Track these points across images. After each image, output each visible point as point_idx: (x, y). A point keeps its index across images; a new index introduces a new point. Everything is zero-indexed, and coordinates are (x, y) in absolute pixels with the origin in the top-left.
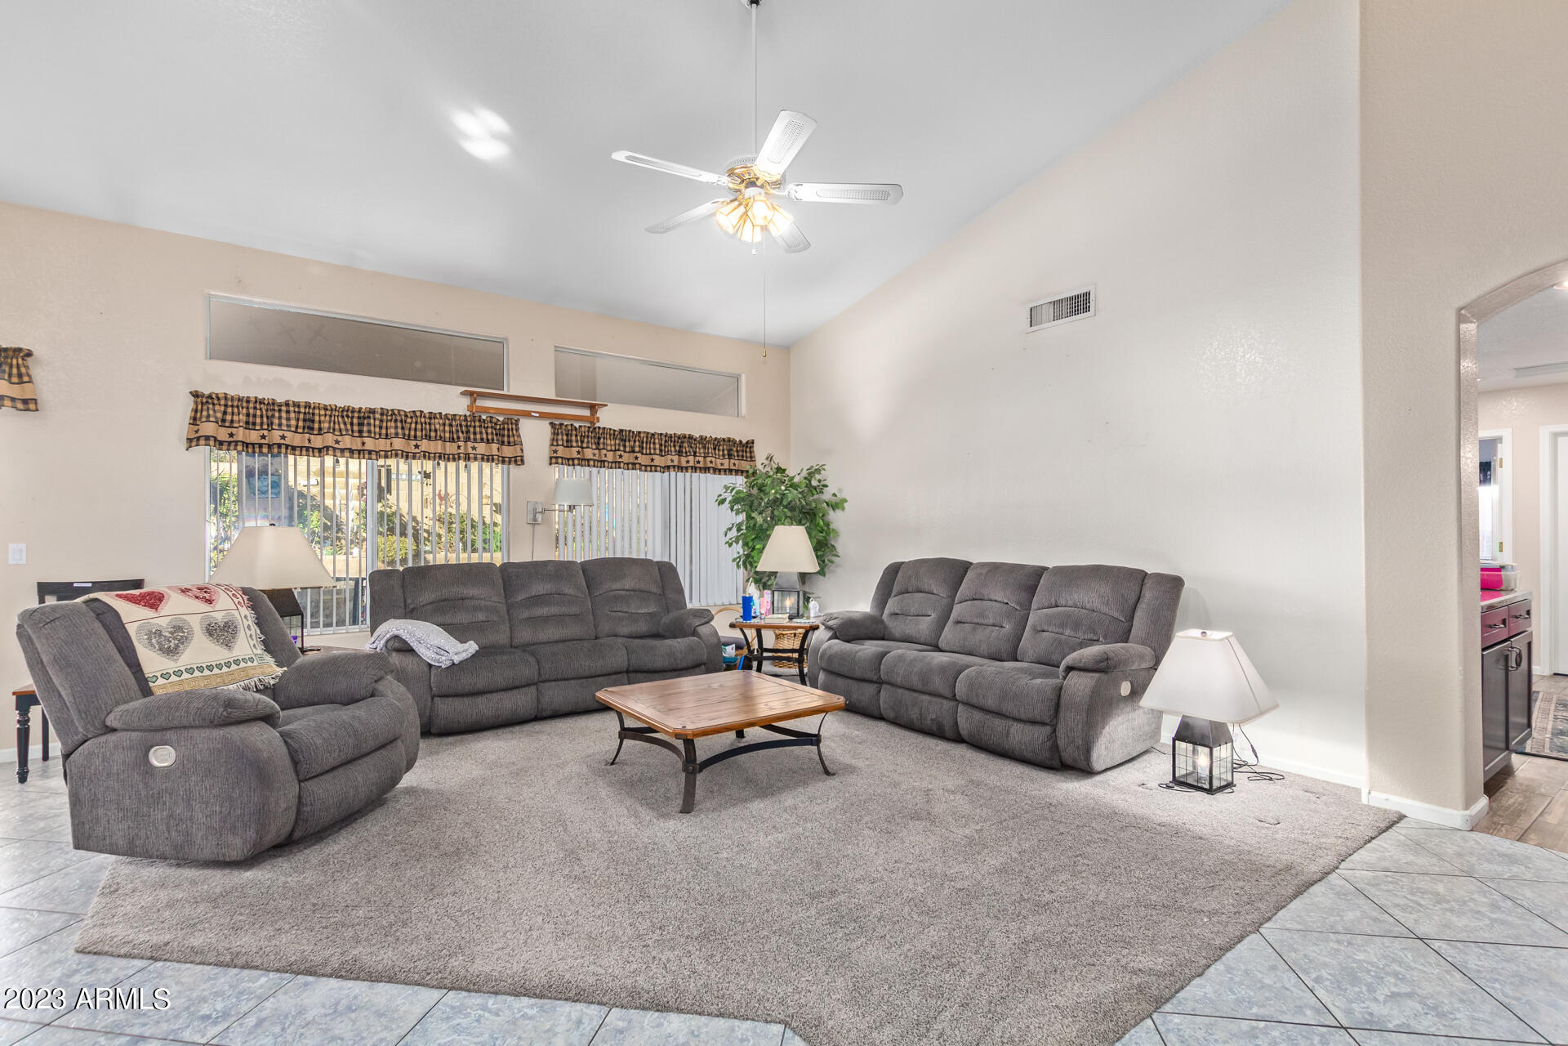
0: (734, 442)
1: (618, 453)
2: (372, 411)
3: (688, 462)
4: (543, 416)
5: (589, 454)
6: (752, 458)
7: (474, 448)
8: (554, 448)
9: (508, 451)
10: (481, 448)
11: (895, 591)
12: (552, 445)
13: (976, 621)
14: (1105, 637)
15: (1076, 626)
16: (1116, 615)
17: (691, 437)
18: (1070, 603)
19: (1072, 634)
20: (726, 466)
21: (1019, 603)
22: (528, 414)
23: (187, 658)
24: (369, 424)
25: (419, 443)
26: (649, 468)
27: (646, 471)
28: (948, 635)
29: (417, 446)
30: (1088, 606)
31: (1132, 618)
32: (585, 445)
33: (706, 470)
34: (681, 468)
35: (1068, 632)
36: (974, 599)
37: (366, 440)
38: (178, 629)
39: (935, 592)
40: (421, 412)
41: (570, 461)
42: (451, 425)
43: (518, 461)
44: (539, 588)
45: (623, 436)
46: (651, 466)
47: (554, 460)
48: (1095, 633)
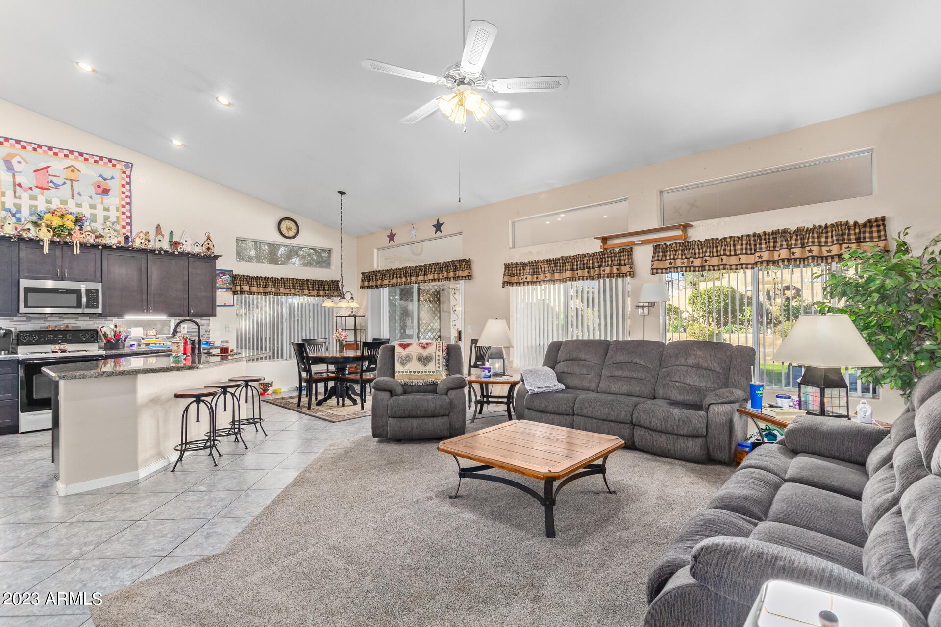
0: (847, 224)
1: (704, 258)
4: (644, 242)
5: (679, 263)
6: (880, 238)
9: (624, 269)
10: (608, 270)
12: (653, 261)
22: (639, 242)
23: (408, 367)
32: (676, 257)
38: (408, 356)
41: (665, 270)
42: (592, 259)
43: (632, 274)
44: (622, 358)
47: (653, 272)
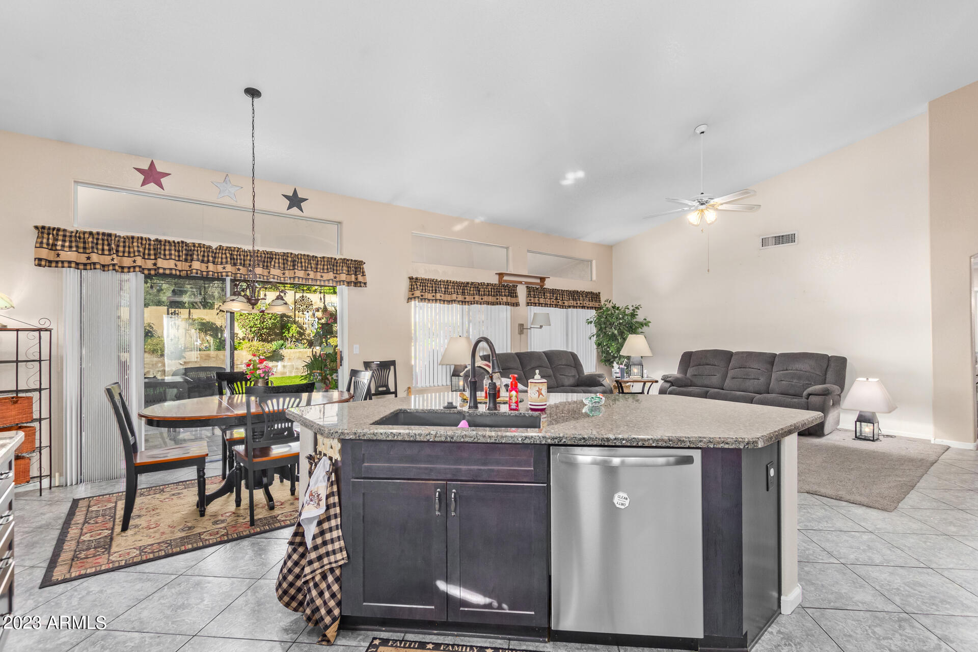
0: (594, 293)
1: (552, 300)
2: (468, 283)
3: (577, 304)
4: (525, 283)
5: (542, 301)
6: (600, 301)
7: (502, 299)
8: (529, 298)
9: (514, 300)
10: (505, 299)
11: (691, 365)
12: (528, 297)
13: (744, 377)
14: (815, 382)
15: (800, 378)
16: (818, 373)
17: (578, 292)
18: (794, 368)
19: (797, 381)
20: (591, 306)
21: (767, 369)
22: (521, 283)
24: (467, 289)
25: (483, 297)
26: (561, 307)
27: (563, 308)
28: (728, 383)
29: (482, 299)
30: (803, 370)
31: (826, 374)
32: (540, 297)
33: (583, 307)
34: (574, 307)
35: (795, 381)
36: (740, 368)
37: (466, 297)
39: (717, 365)
40: (484, 283)
41: (535, 304)
42: (494, 289)
43: (517, 304)
44: (535, 364)
45: (553, 292)
46: (563, 306)
47: (528, 304)
48: (809, 381)
